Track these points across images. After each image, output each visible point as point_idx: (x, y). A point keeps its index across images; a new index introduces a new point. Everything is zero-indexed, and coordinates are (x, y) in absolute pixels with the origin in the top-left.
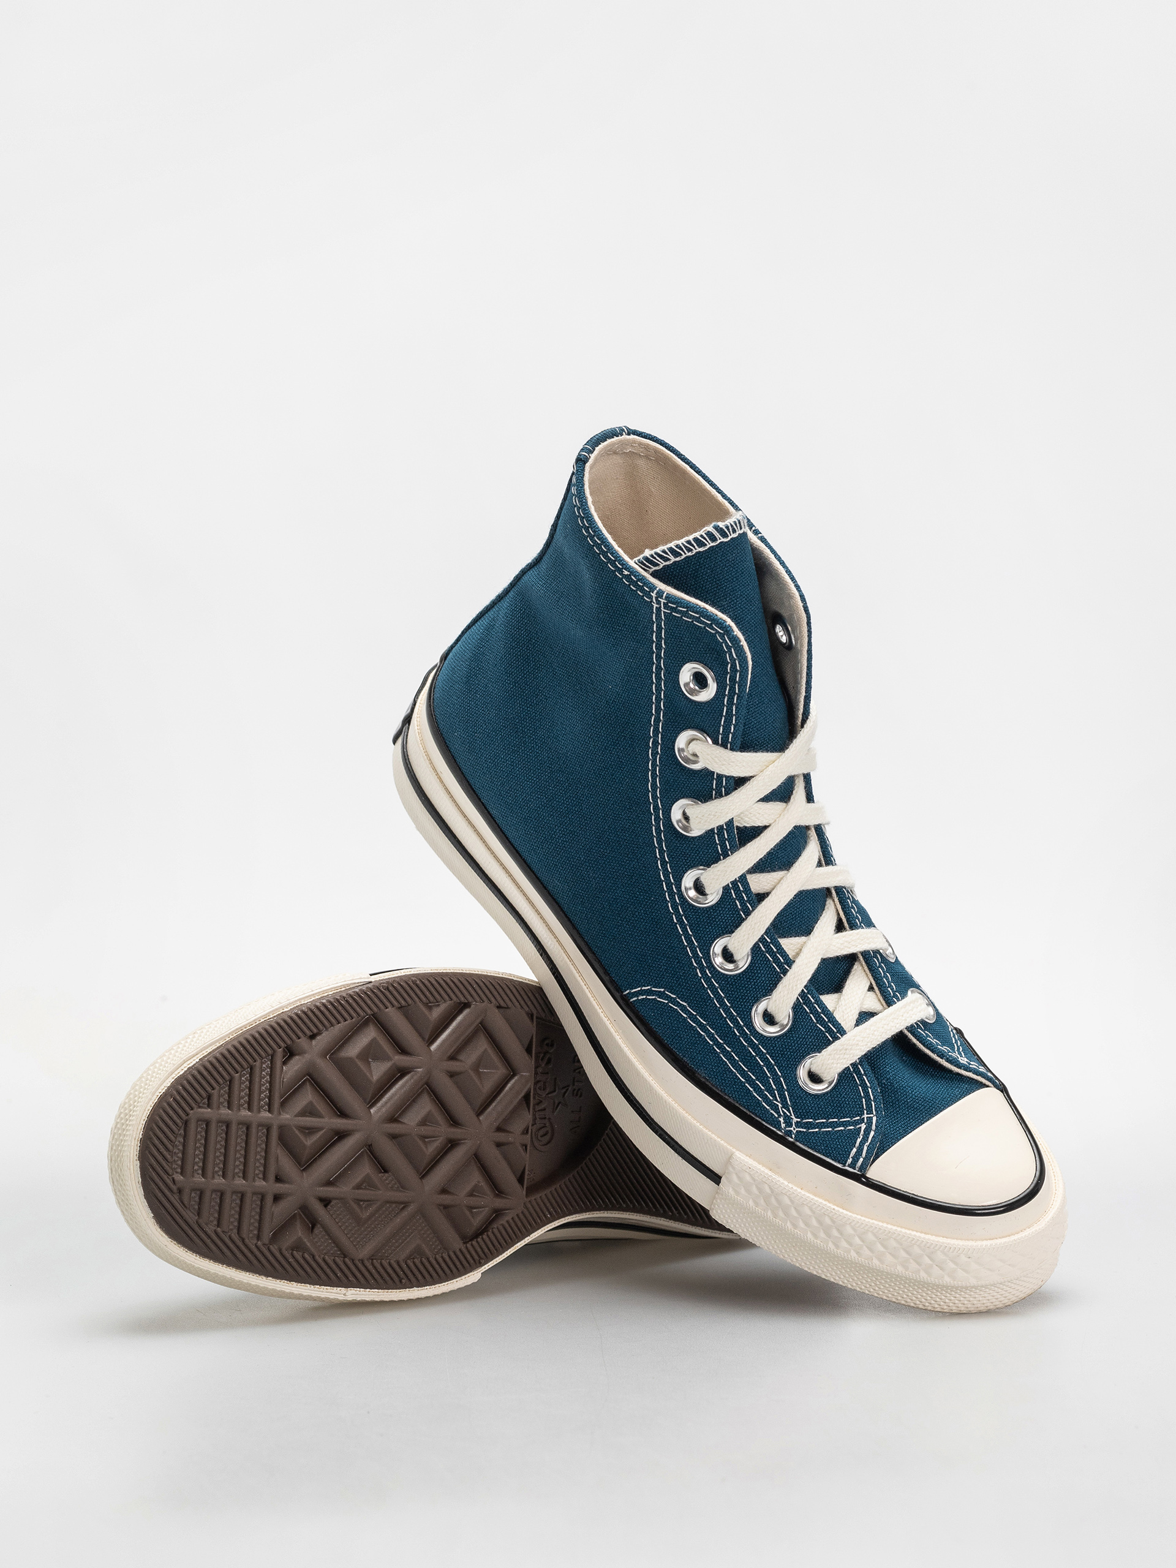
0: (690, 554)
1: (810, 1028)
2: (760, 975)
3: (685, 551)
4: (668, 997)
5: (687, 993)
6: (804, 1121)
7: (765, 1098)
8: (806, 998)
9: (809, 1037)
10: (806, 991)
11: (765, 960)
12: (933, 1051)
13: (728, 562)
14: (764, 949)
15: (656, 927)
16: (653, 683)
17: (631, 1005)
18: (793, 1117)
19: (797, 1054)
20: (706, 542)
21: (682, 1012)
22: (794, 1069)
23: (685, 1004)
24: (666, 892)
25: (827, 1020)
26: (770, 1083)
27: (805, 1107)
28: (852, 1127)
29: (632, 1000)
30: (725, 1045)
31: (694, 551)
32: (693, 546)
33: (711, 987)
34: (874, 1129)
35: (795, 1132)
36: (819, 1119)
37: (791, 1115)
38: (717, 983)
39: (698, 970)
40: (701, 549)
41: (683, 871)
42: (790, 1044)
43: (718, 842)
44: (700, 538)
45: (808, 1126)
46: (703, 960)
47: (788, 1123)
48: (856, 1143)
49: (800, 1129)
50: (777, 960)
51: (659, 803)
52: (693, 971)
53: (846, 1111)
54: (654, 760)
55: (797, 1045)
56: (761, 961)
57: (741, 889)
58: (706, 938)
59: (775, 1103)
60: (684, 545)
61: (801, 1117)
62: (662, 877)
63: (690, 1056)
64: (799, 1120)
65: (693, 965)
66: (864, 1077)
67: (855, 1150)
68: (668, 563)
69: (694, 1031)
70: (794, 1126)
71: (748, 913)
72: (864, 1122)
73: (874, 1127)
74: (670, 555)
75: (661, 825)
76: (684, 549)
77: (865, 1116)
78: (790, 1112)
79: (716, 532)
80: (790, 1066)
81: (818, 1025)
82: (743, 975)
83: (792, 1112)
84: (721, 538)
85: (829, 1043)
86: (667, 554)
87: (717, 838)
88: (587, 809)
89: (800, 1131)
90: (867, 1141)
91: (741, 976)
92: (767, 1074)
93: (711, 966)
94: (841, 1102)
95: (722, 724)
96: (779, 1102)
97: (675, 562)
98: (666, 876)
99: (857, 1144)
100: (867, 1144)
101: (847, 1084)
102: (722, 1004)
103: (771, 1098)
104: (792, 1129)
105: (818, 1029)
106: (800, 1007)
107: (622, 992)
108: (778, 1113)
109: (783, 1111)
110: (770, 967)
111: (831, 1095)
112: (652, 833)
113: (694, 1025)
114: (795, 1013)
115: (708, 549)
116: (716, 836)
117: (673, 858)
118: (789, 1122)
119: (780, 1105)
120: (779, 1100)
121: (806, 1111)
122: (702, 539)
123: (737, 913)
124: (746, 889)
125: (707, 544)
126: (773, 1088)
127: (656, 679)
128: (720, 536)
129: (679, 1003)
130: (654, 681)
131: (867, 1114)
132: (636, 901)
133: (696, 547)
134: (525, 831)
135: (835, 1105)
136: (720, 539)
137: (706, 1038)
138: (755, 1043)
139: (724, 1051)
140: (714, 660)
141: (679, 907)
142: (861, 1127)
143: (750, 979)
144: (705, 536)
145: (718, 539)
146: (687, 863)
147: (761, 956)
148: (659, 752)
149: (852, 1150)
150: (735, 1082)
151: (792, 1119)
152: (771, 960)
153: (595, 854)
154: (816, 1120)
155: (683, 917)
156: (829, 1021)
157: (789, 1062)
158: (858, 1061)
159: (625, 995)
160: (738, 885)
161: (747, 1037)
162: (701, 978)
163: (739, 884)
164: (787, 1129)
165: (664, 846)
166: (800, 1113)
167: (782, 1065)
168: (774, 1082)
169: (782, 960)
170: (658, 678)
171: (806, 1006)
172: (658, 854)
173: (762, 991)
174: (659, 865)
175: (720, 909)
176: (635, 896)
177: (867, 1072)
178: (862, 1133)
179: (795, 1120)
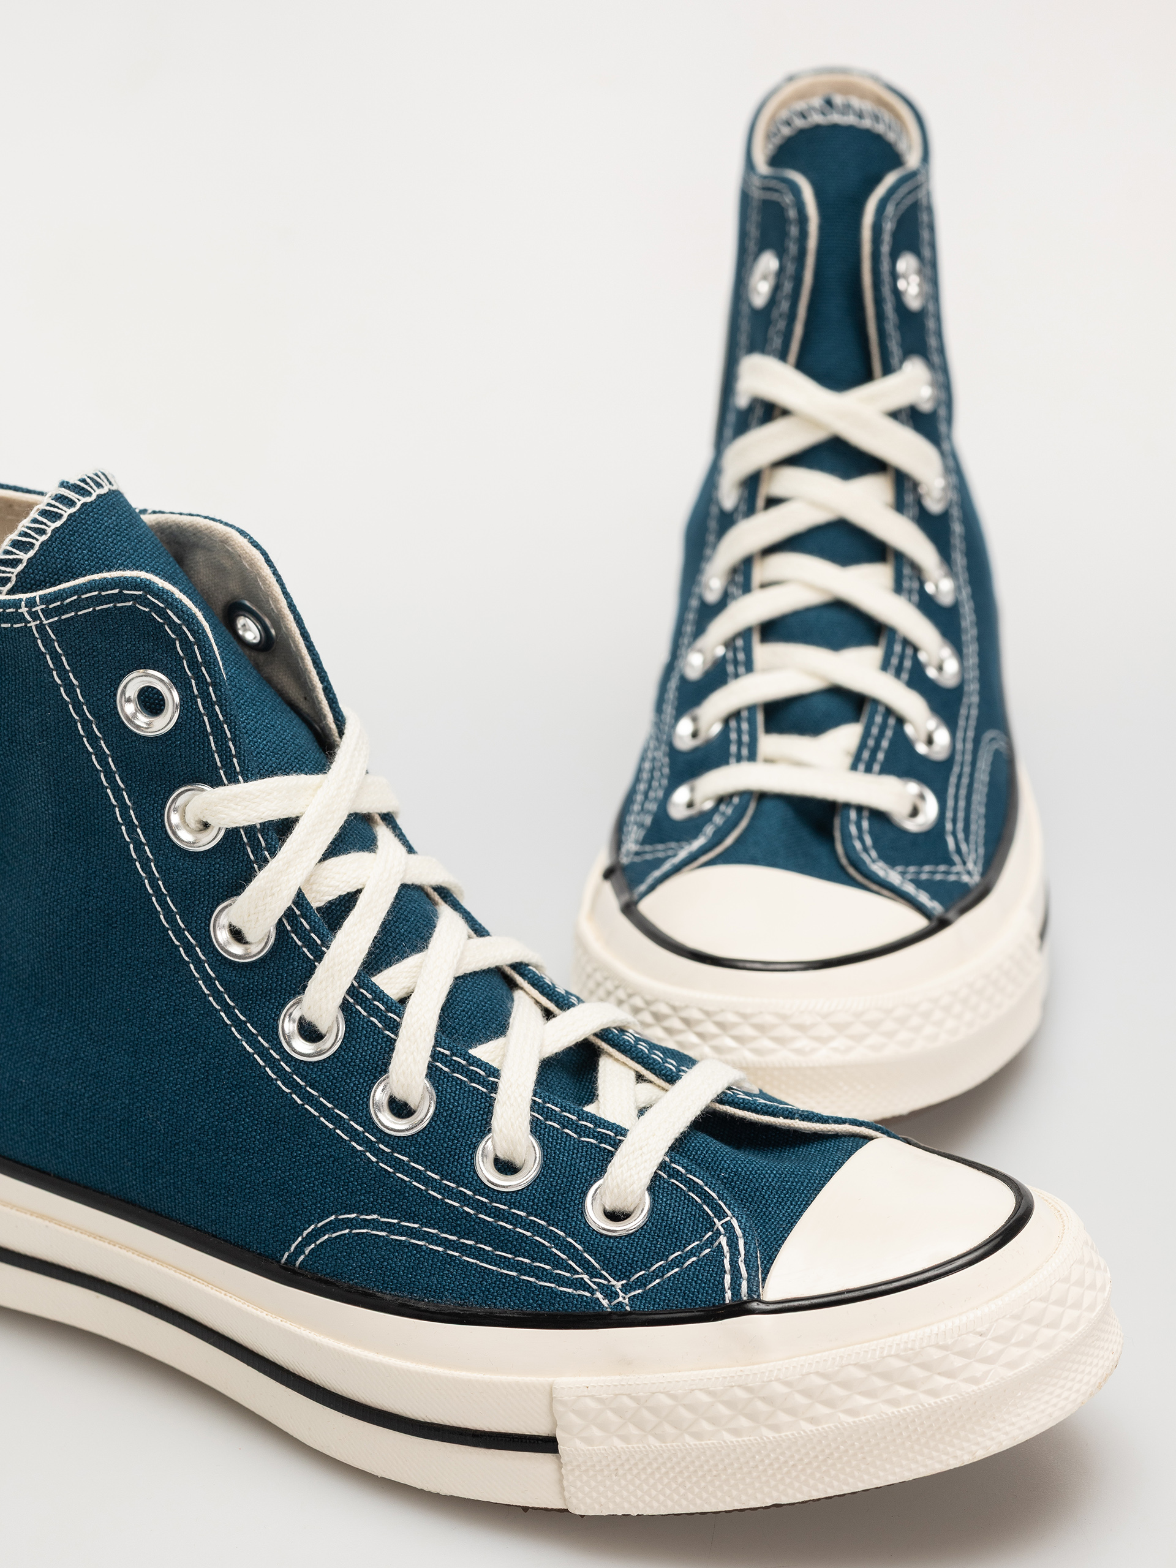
0: (44, 538)
1: (572, 1148)
2: (459, 1108)
3: (36, 536)
4: (347, 1224)
5: (368, 1199)
6: (633, 1279)
7: (560, 1280)
8: (545, 1110)
9: (578, 1161)
10: (540, 1101)
11: (457, 1084)
12: (774, 1116)
13: (108, 529)
14: (446, 1069)
15: (279, 1130)
16: (90, 754)
17: (302, 1272)
18: (613, 1282)
19: (573, 1194)
20: (59, 511)
21: (377, 1230)
22: (580, 1217)
23: (375, 1216)
24: (265, 1067)
25: (592, 1126)
26: (556, 1254)
27: (624, 1259)
28: (708, 1250)
29: (298, 1263)
30: (462, 1241)
31: (49, 531)
32: (42, 523)
33: (399, 1166)
34: (741, 1235)
35: (626, 1301)
36: (652, 1265)
37: (609, 1282)
38: (403, 1155)
39: (368, 1154)
40: (58, 524)
41: (274, 1020)
42: (554, 1184)
43: (300, 943)
44: (48, 508)
45: (642, 1283)
46: (367, 1134)
47: (611, 1294)
48: (724, 1266)
49: (633, 1293)
50: (473, 1076)
51: (189, 937)
52: (361, 1160)
53: (687, 1235)
54: (150, 873)
55: (565, 1180)
56: (451, 1087)
57: (369, 996)
58: (355, 1098)
59: (577, 1279)
60: (30, 528)
61: (625, 1276)
62: (248, 1048)
63: (420, 1287)
64: (624, 1282)
65: (357, 1151)
66: (689, 1176)
67: (728, 1278)
68: (20, 567)
69: (408, 1247)
70: (621, 1294)
71: (395, 1027)
72: (720, 1234)
73: (739, 1232)
74: (17, 552)
75: (209, 970)
76: (33, 534)
77: (718, 1224)
78: (606, 1279)
79: (68, 491)
80: (571, 1215)
81: (583, 1139)
82: (436, 1122)
83: (607, 1275)
84: (80, 498)
85: (611, 1154)
86: (12, 553)
87: (295, 938)
88: (98, 1026)
89: (634, 1296)
90: (739, 1254)
91: (434, 1124)
92: (543, 1245)
93: (384, 1136)
94: (673, 1225)
95: (214, 748)
96: (582, 1274)
97: (30, 560)
98: (254, 1043)
99: (727, 1266)
100: (742, 1259)
101: (669, 1197)
102: (427, 1181)
103: (568, 1275)
104: (621, 1299)
105: (585, 1144)
106: (543, 1126)
107: (279, 1261)
108: (587, 1288)
109: (594, 1283)
110: (469, 1091)
111: (653, 1224)
112: (203, 992)
113: (403, 1238)
114: (539, 1139)
115: (68, 520)
116: (293, 935)
117: (249, 1010)
118: (612, 1292)
119: (586, 1278)
120: (580, 1270)
121: (627, 1263)
122: (52, 509)
123: (381, 1036)
124: (375, 993)
125: (62, 512)
126: (563, 1259)
127: (90, 745)
128: (77, 496)
129: (366, 1220)
130: (91, 750)
131: (719, 1220)
132: (230, 1112)
133: (49, 523)
134: (34, 1126)
135: (667, 1233)
136: (79, 500)
137: (431, 1247)
138: (504, 1210)
139: (464, 1249)
140: (153, 652)
141: (295, 1076)
142: (720, 1243)
143: (449, 1121)
144: (53, 502)
145: (76, 501)
146: (273, 1004)
147: (448, 1081)
148: (151, 857)
149: (723, 1279)
150: (504, 1284)
151: (613, 1286)
152: (465, 1079)
153: (142, 1081)
154: (650, 1268)
155: (308, 1088)
156: (596, 1125)
157: (566, 1211)
158: (667, 1159)
159: (285, 1263)
160: (362, 993)
161: (487, 1207)
162: (377, 1162)
163: (362, 990)
164: (613, 1304)
165: (228, 1000)
166: (620, 1270)
167: (559, 1219)
168: (560, 1250)
169: (482, 1073)
170: (93, 740)
171: (551, 1120)
172: (226, 1019)
173: (476, 1132)
174: (236, 1033)
175: (354, 1043)
176: (226, 1104)
177: (689, 1168)
178: (726, 1248)
179: (618, 1285)
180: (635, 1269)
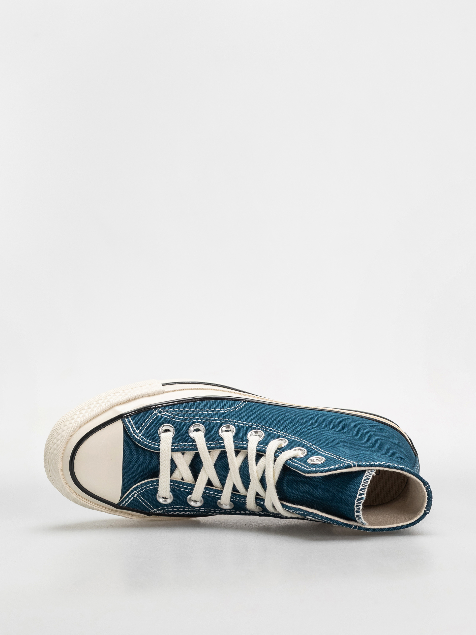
6: (155, 416)
7: (174, 411)
18: (160, 414)
19: (178, 431)
22: (174, 426)
26: (177, 416)
27: (160, 420)
28: (140, 428)
34: (134, 434)
36: (152, 421)
37: (161, 414)
38: (222, 422)
45: (153, 416)
47: (159, 412)
49: (154, 413)
53: (147, 431)
66: (153, 445)
70: (157, 412)
71: (235, 444)
72: (139, 433)
77: (140, 435)
80: (177, 426)
85: (173, 443)
90: (132, 429)
91: (218, 431)
92: (180, 417)
96: (168, 414)
99: (133, 425)
100: (130, 428)
101: (155, 438)
102: (215, 420)
103: (172, 413)
105: (180, 442)
106: (192, 441)
109: (164, 413)
111: (157, 431)
114: (192, 439)
119: (167, 413)
121: (158, 419)
124: (242, 448)
126: (175, 416)
137: (209, 410)
138: (193, 420)
139: (200, 411)
142: (138, 431)
143: (215, 433)
149: (133, 422)
152: (214, 442)
156: (181, 448)
164: (158, 410)
166: (159, 417)
167: (179, 424)
169: (212, 446)
178: (136, 430)
179: (158, 414)
180: (156, 418)
